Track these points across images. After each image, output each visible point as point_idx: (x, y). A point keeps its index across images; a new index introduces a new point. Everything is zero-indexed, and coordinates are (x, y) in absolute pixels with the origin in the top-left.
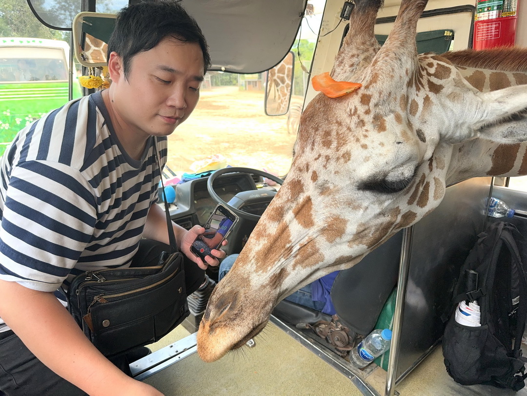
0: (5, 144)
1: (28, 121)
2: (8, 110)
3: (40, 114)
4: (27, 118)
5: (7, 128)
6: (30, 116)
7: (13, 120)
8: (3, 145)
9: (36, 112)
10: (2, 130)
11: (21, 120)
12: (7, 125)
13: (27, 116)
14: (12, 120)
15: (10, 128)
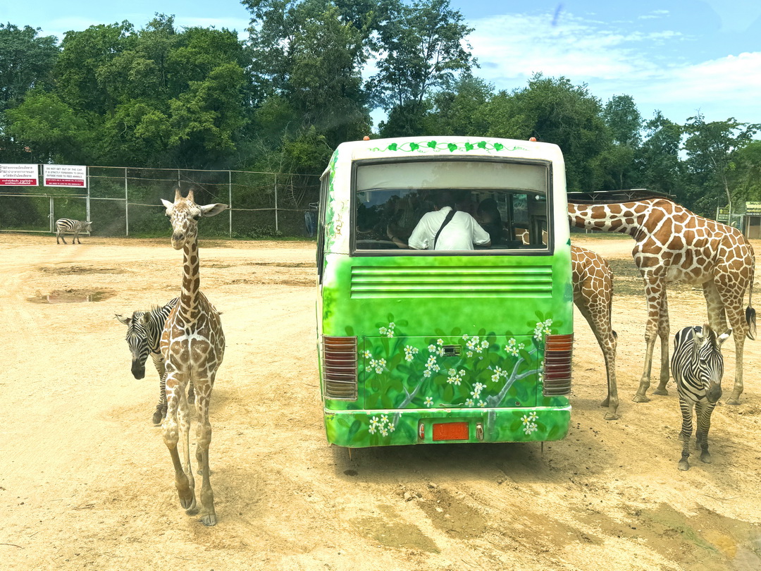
0: (369, 412)
1: (434, 354)
2: (392, 325)
3: (465, 337)
4: (432, 348)
5: (379, 371)
6: (440, 342)
7: (398, 352)
8: (364, 415)
9: (456, 331)
10: (369, 375)
11: (416, 350)
12: (383, 362)
13: (434, 342)
14: (395, 349)
15: (388, 370)
